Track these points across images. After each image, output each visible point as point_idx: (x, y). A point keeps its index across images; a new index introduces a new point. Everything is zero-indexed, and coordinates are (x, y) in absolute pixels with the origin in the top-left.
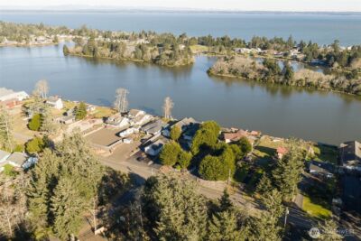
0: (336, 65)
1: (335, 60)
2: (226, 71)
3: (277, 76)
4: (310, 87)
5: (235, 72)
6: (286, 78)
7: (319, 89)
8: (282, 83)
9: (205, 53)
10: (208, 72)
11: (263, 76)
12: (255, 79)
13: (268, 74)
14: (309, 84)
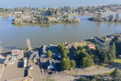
0: (53, 14)
2: (21, 22)
3: (44, 21)
6: (47, 21)
7: (58, 23)
8: (46, 23)
10: (13, 24)
11: (38, 21)
12: (36, 23)
13: (39, 20)
14: (55, 22)
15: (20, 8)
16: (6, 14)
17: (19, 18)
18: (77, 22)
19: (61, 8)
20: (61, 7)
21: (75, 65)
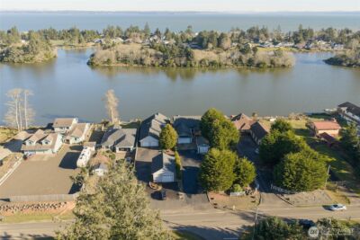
0: (210, 46)
1: (208, 42)
2: (113, 60)
3: (177, 59)
4: (213, 65)
5: (125, 60)
6: (188, 59)
7: (223, 67)
8: (185, 66)
9: (61, 46)
10: (90, 64)
11: (161, 60)
12: (154, 65)
13: (165, 58)
14: (212, 63)
15: (119, 29)
16: (80, 42)
17: (107, 51)
18: (284, 66)
19: (238, 33)
20: (238, 30)
21: (252, 176)
